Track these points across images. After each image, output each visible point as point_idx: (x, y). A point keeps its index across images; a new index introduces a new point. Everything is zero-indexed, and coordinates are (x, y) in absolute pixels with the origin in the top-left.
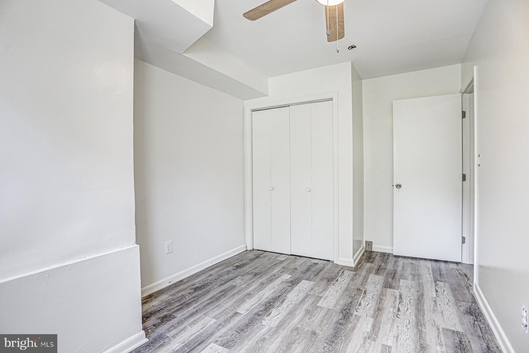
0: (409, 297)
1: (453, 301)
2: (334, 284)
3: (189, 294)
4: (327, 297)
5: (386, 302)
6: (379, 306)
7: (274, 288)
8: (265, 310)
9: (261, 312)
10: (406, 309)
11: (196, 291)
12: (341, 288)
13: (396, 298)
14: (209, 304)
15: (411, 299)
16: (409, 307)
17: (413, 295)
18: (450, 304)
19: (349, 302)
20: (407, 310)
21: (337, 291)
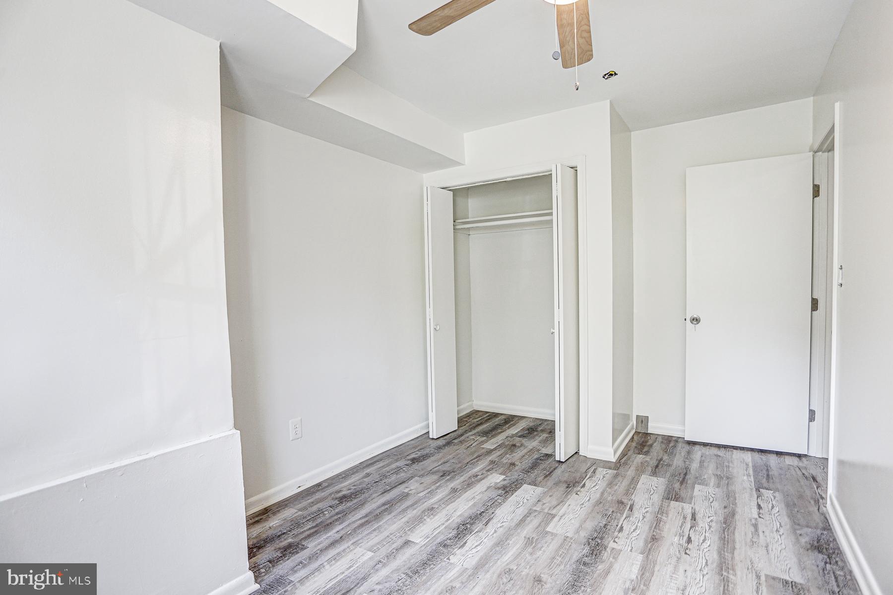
0: (709, 517)
1: (788, 526)
2: (578, 493)
3: (331, 507)
4: (564, 515)
5: (667, 526)
6: (655, 533)
7: (474, 498)
8: (456, 537)
9: (449, 541)
10: (702, 538)
11: (342, 503)
12: (589, 500)
13: (685, 518)
14: (362, 525)
15: (712, 521)
16: (707, 534)
17: (716, 513)
18: (782, 531)
19: (602, 525)
20: (704, 541)
21: (582, 504)
